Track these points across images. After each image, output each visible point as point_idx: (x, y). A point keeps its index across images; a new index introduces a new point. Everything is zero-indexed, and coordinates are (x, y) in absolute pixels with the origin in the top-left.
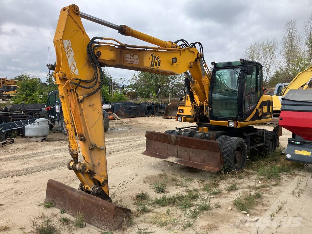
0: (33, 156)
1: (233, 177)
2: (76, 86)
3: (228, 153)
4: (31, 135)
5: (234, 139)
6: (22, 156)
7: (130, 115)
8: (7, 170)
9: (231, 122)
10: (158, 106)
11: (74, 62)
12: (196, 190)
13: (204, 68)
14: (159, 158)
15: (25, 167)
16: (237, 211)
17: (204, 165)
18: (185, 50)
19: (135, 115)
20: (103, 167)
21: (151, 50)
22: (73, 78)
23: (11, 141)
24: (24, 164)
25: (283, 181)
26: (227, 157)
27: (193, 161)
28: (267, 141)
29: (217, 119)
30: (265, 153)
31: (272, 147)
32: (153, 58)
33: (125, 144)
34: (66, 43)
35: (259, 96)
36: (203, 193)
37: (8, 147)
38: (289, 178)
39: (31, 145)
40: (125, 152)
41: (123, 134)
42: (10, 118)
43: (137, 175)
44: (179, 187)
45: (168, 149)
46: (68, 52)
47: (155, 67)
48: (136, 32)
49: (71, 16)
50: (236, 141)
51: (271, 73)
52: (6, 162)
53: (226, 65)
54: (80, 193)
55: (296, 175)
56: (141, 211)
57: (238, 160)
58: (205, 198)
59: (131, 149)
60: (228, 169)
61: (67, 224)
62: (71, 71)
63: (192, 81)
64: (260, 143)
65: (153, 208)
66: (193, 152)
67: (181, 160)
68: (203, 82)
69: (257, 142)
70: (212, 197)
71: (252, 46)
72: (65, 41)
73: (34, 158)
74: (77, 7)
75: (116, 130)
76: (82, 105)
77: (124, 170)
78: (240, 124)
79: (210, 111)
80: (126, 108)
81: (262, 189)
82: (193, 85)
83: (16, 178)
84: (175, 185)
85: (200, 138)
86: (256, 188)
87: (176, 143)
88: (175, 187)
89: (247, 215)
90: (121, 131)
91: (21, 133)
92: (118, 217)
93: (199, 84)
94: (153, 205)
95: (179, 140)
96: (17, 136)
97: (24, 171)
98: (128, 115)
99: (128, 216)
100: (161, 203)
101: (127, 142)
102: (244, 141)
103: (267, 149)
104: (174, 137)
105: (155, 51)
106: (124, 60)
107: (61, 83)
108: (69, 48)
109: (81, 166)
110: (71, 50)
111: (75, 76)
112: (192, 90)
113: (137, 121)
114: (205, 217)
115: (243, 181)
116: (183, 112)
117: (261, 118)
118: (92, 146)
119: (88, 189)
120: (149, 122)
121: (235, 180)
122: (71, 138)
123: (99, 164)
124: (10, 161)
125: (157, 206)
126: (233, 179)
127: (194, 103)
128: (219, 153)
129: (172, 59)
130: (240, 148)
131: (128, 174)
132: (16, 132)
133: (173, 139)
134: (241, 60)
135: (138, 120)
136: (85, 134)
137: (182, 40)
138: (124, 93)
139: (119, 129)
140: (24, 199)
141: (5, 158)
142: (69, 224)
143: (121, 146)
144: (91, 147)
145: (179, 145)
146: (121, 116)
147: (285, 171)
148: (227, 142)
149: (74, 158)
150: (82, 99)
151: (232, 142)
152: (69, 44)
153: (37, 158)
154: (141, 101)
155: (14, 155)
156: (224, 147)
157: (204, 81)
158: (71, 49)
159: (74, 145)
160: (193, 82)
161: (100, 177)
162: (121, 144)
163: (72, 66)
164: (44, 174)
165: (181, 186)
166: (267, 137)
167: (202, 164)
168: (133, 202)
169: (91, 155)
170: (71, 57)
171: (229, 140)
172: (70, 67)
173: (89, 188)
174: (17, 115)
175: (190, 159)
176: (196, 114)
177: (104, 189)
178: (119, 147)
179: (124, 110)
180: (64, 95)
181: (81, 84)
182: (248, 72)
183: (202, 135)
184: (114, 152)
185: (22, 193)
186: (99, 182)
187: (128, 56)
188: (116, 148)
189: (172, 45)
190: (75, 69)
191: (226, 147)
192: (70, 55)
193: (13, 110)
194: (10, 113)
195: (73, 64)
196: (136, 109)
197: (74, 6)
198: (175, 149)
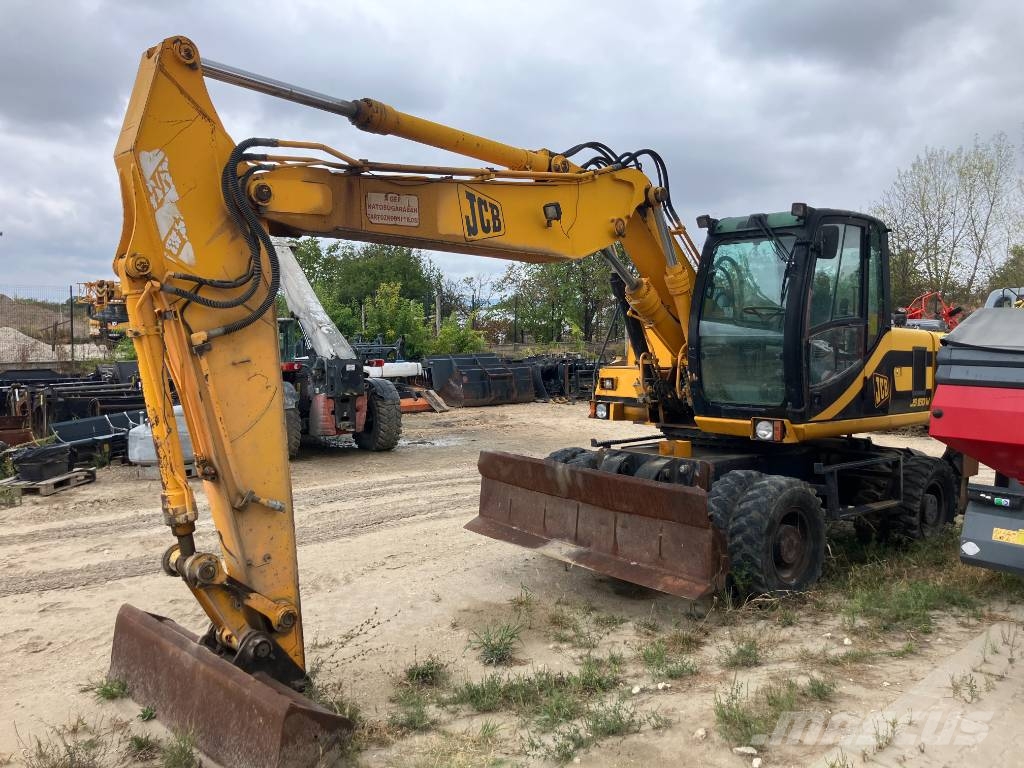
0: (134, 527)
1: (764, 618)
2: (185, 300)
3: (749, 531)
4: (147, 459)
5: (774, 484)
6: (100, 524)
7: (484, 397)
8: (37, 568)
9: (761, 423)
10: (576, 368)
11: (177, 221)
12: (615, 660)
13: (677, 237)
14: (516, 542)
15: (95, 560)
16: (723, 745)
17: (660, 572)
18: (596, 176)
19: (501, 398)
20: (285, 568)
21: (468, 178)
22: (172, 274)
23: (86, 477)
24: (96, 550)
25: (940, 640)
26: (745, 546)
27: (624, 557)
28: (915, 494)
29: (716, 412)
30: (906, 533)
31: (935, 514)
32: (476, 205)
33: (435, 494)
34: (151, 161)
35: (873, 330)
36: (640, 670)
37: (71, 495)
38: (967, 630)
39: (143, 491)
40: (428, 519)
41: (443, 461)
42: (94, 405)
43: (439, 600)
44: (565, 646)
45: (548, 513)
46: (157, 190)
47: (481, 235)
48: (414, 120)
49: (167, 75)
50: (781, 489)
51: (993, 252)
52: (45, 543)
53: (748, 226)
54: (199, 655)
55: (993, 619)
56: (401, 726)
57: (790, 556)
58: (634, 691)
59: (449, 512)
60: (749, 588)
61: (146, 760)
62: (166, 250)
63: (630, 282)
64: (887, 498)
65: (445, 717)
66: (624, 527)
67: (588, 554)
68: (669, 286)
69: (879, 494)
70: (661, 686)
71: (919, 160)
72: (145, 156)
73: (135, 534)
74: (191, 44)
75: (427, 445)
76: (203, 361)
77: (401, 582)
78: (795, 430)
79: (693, 384)
80: (469, 374)
81: (848, 666)
82: (634, 297)
83: (51, 597)
84: (552, 637)
85: (657, 479)
86: (827, 662)
87: (572, 493)
88: (551, 646)
89: (755, 760)
90: (440, 448)
91: (119, 450)
92: (299, 742)
93: (657, 289)
94: (451, 707)
95: (580, 481)
96: (111, 459)
97: (88, 575)
98: (477, 398)
99: (337, 740)
100: (480, 700)
101: (447, 485)
102: (812, 491)
103: (915, 520)
104: (564, 472)
105: (482, 182)
106: (363, 212)
107: (134, 291)
108: (160, 178)
109: (197, 563)
110: (165, 181)
111: (181, 266)
112: (634, 312)
113: (503, 417)
114: (603, 758)
115: (793, 635)
116: (613, 387)
117: (884, 410)
118: (239, 500)
119: (230, 641)
120: (543, 421)
121: (768, 628)
122: (169, 470)
123: (267, 558)
124: (59, 541)
125: (465, 709)
126: (761, 624)
127: (645, 357)
128: (710, 531)
129: (544, 208)
130: (795, 515)
131: (410, 594)
132: (106, 447)
133: (560, 479)
134: (796, 206)
135: (506, 413)
136: (218, 458)
137: (594, 145)
138: (475, 325)
139: (438, 444)
140: (49, 665)
141: (48, 531)
142: (153, 758)
143: (422, 498)
144: (239, 503)
145: (582, 501)
146: (453, 400)
147: (954, 604)
148: (750, 493)
149: (180, 537)
150: (204, 342)
151: (764, 492)
152: (160, 164)
153: (143, 533)
154: (528, 351)
155: (77, 520)
156: (737, 509)
157: (673, 282)
158: (170, 180)
159: (176, 493)
160: (637, 286)
161: (270, 603)
162: (425, 493)
163: (170, 233)
164: (143, 584)
165: (570, 645)
166: (913, 478)
167: (653, 567)
168: (391, 692)
169: (237, 529)
170: (166, 206)
171: (756, 488)
172: (163, 239)
173: (234, 639)
174: (122, 394)
175: (615, 550)
176: (652, 395)
177: (287, 643)
178: (414, 503)
179: (465, 379)
180: (142, 331)
181: (202, 294)
182: (819, 247)
183: (665, 466)
184: (392, 518)
185: (50, 647)
186: (266, 620)
187: (376, 198)
188: (401, 505)
189: (550, 161)
190: (182, 246)
191: (744, 510)
192: (162, 199)
193: (114, 380)
194: (105, 389)
195: (173, 228)
196: (505, 378)
197: (177, 40)
198: (568, 512)
